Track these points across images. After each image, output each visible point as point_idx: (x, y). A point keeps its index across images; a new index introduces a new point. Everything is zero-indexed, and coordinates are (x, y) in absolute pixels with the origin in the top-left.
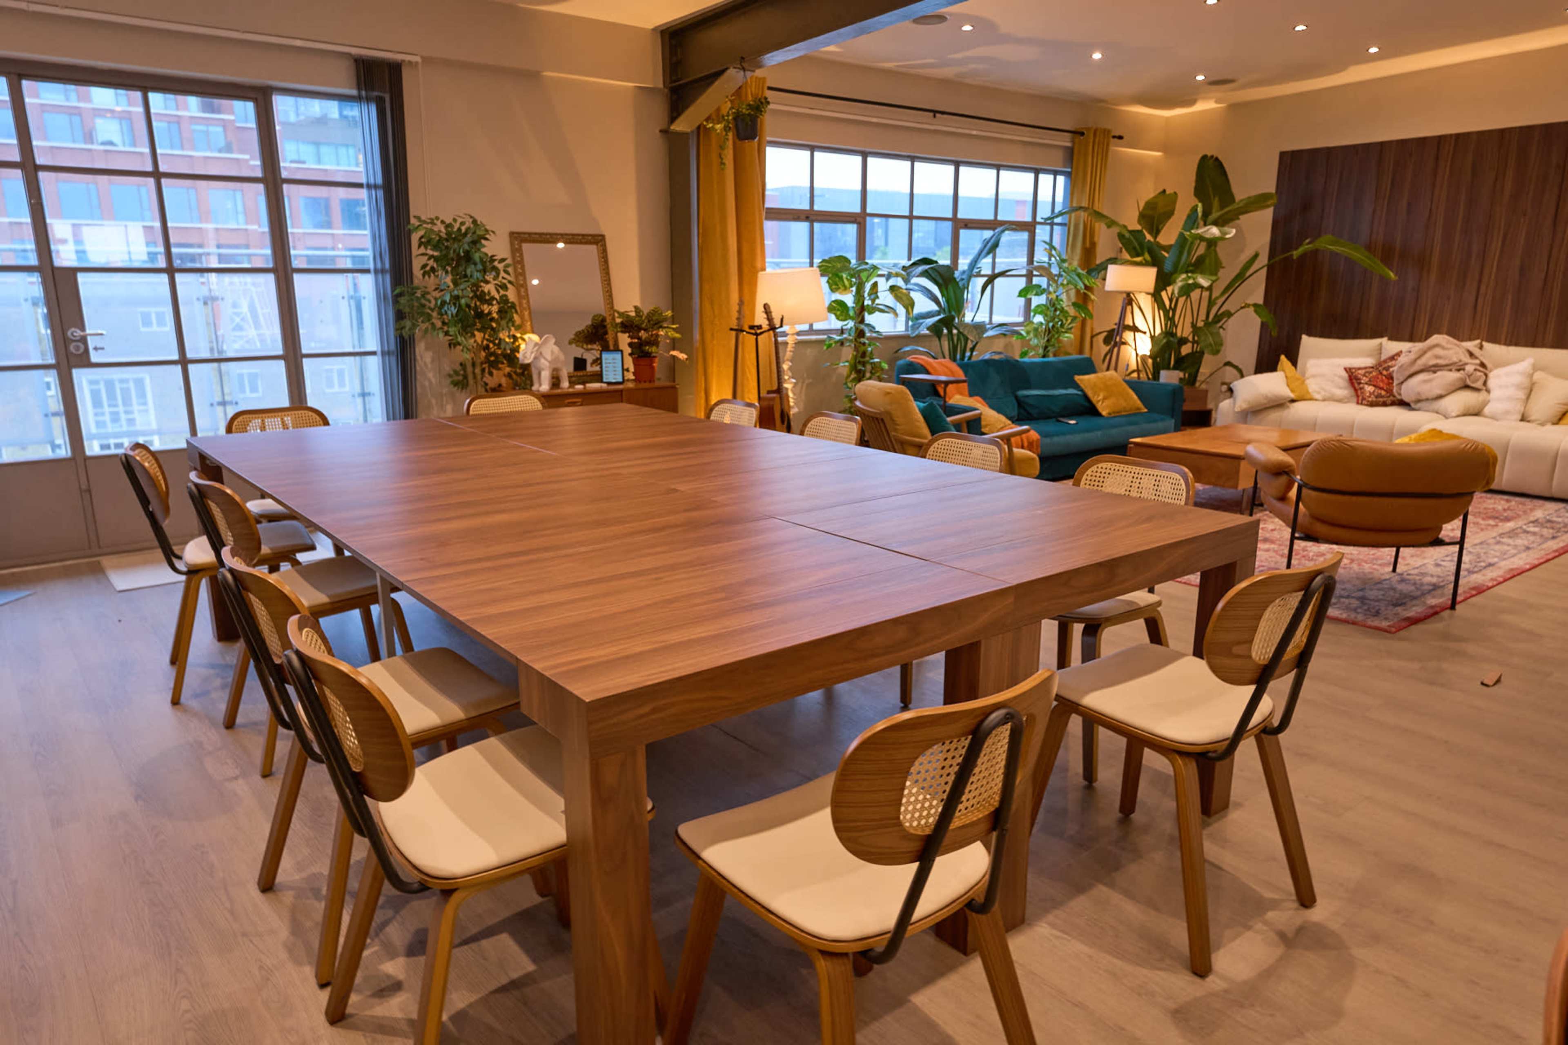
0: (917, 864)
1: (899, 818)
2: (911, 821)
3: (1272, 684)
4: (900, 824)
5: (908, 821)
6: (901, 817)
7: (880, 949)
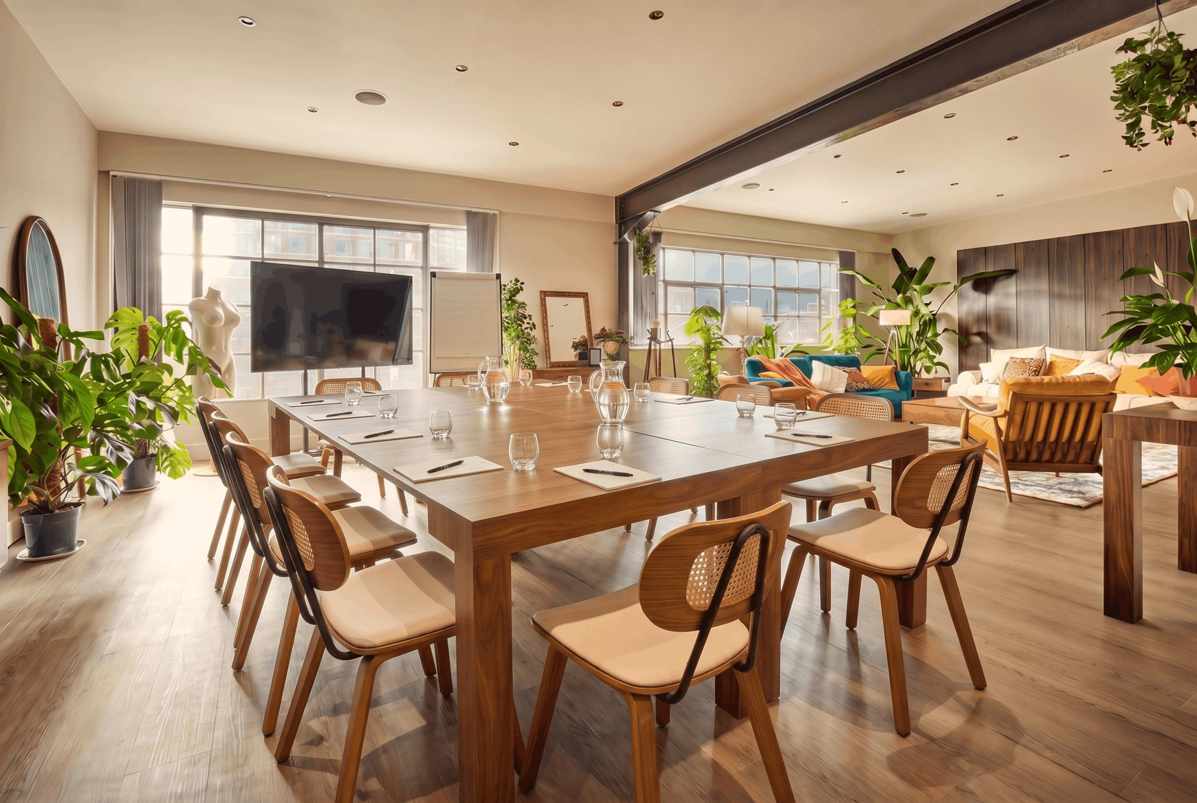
0: (698, 631)
1: (685, 598)
2: (694, 601)
3: (944, 529)
4: (686, 603)
5: (692, 600)
6: (687, 597)
7: (673, 693)
